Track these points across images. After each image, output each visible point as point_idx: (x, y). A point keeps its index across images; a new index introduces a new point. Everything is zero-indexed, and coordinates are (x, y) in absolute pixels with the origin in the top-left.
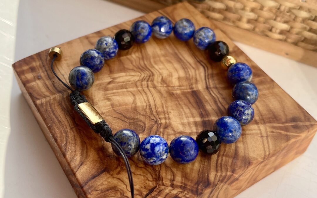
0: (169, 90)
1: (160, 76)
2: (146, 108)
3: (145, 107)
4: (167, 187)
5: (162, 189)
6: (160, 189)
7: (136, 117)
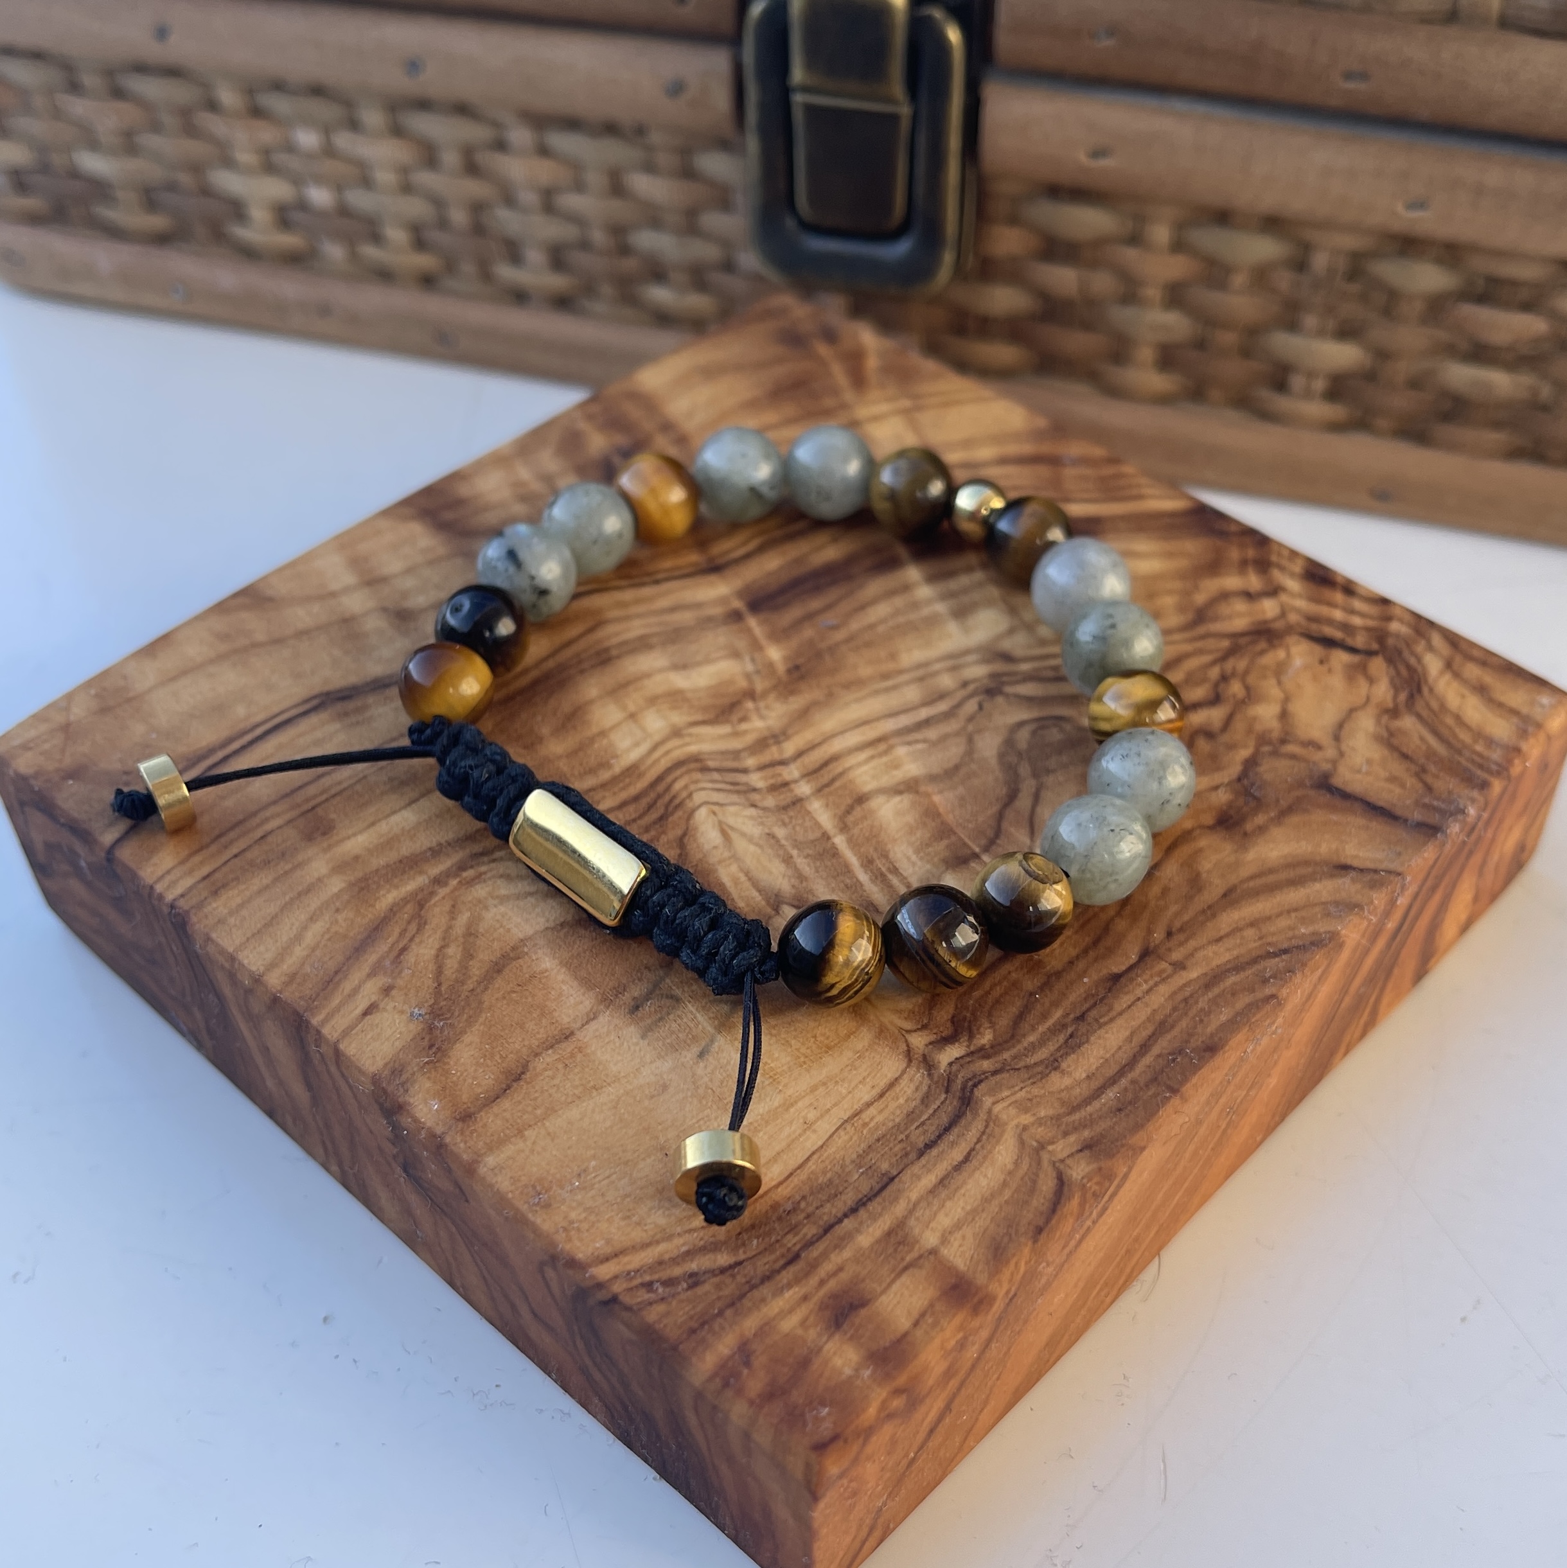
0: (774, 687)
1: (690, 735)
2: (925, 741)
3: (920, 746)
7: (994, 762)
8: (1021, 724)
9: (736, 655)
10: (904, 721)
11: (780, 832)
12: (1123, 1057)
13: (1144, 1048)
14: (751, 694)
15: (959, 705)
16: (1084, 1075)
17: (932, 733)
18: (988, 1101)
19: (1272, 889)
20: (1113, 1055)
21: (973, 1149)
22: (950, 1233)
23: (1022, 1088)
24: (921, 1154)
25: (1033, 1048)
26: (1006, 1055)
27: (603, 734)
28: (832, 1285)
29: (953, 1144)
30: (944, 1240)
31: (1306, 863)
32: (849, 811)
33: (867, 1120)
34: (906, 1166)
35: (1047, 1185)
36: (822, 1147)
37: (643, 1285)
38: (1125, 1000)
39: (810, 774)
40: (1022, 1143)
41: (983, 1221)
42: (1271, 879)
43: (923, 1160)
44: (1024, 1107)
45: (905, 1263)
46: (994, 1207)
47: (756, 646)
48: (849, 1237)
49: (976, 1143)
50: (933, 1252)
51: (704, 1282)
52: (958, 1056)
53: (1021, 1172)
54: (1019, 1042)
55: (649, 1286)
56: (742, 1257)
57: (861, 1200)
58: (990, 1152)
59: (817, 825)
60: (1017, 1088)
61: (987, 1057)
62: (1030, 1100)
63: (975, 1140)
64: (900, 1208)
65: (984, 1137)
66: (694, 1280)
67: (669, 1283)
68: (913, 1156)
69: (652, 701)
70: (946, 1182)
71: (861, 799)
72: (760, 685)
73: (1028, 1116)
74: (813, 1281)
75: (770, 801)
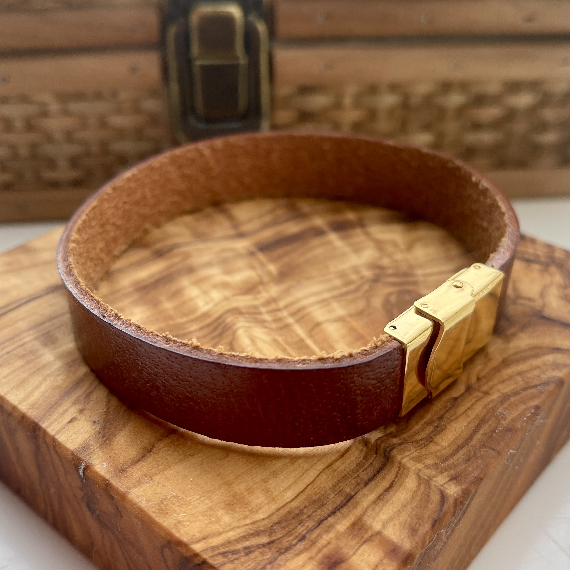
0: (273, 280)
3: (344, 303)
8: (391, 293)
9: (252, 267)
10: (335, 293)
11: (280, 339)
12: (465, 435)
13: (475, 431)
14: (261, 283)
15: (360, 286)
16: (447, 444)
18: (399, 457)
19: (525, 359)
20: (460, 435)
21: (394, 481)
22: (387, 523)
23: (415, 451)
24: (366, 484)
25: (418, 432)
26: (405, 436)
27: (191, 299)
28: (325, 551)
29: (383, 478)
30: (384, 527)
31: (539, 347)
32: (313, 329)
33: (336, 468)
34: (359, 490)
35: (435, 498)
36: (313, 481)
37: (220, 554)
38: (462, 409)
39: (292, 314)
40: (419, 477)
41: (404, 517)
42: (524, 355)
43: (368, 487)
44: (418, 460)
45: (364, 539)
46: (409, 509)
47: (262, 265)
48: (331, 527)
49: (395, 478)
50: (379, 533)
51: (253, 552)
52: (380, 436)
53: (421, 491)
54: (411, 429)
55: (224, 554)
56: (274, 538)
57: (336, 507)
58: (404, 482)
59: (297, 335)
60: (412, 451)
61: (395, 437)
62: (421, 457)
63: (394, 476)
64: (358, 511)
65: (399, 475)
66: (248, 551)
67: (234, 552)
68: (362, 485)
69: (215, 286)
70: (382, 498)
71: (318, 325)
72: (266, 279)
73: (420, 464)
74: (314, 550)
75: (274, 326)
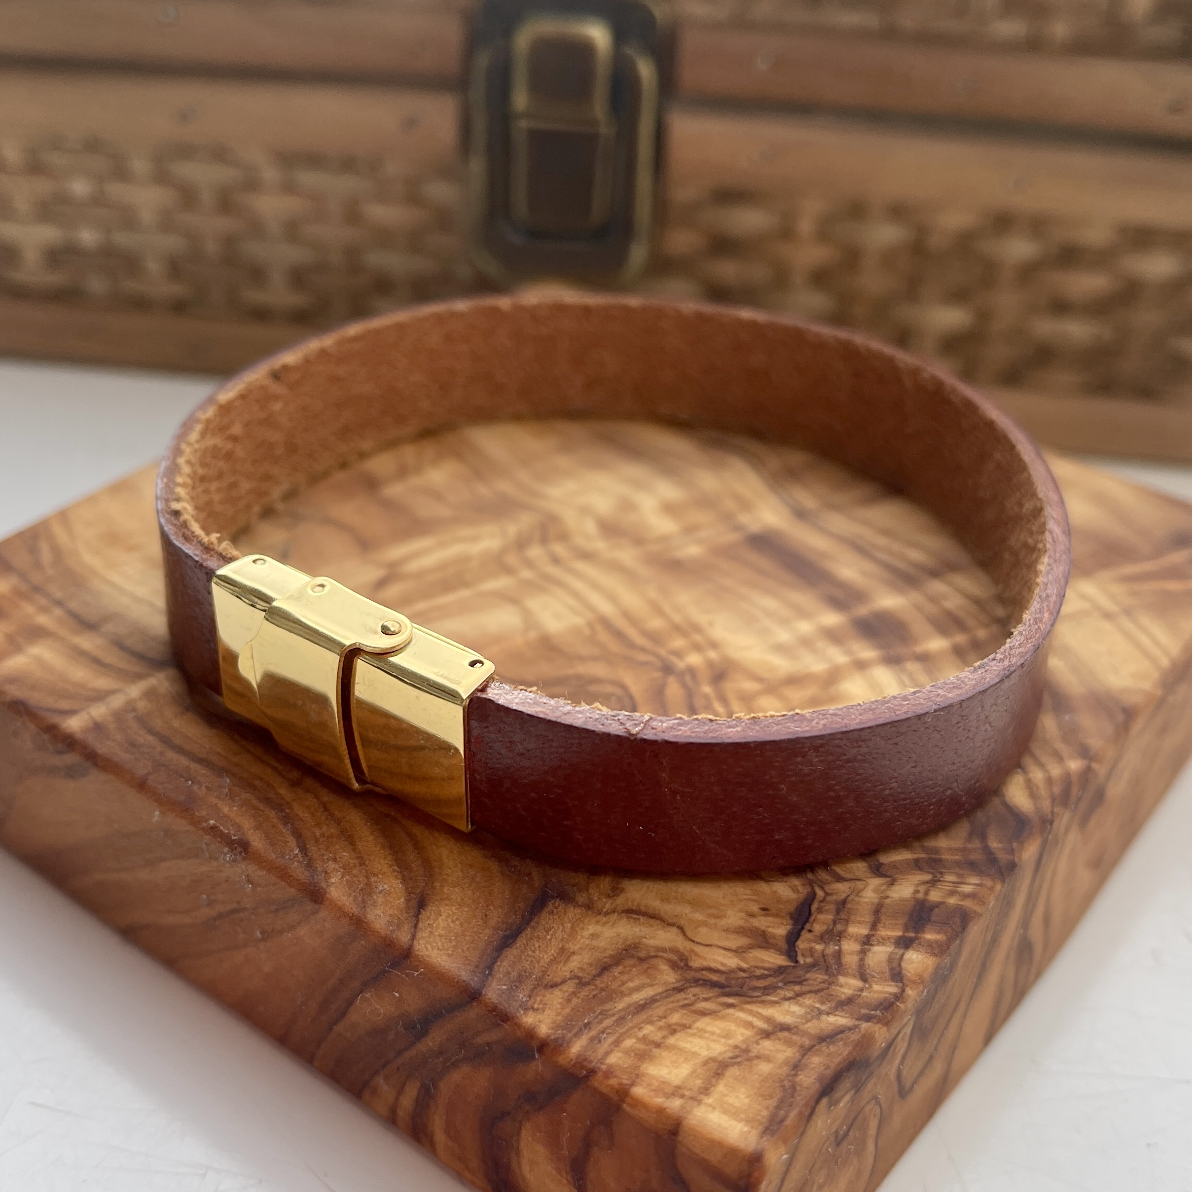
0: (653, 553)
1: (585, 518)
2: (594, 634)
4: (858, 883)
5: (843, 896)
6: (834, 897)
7: (571, 672)
8: (624, 687)
15: (643, 650)
17: (604, 636)
18: (159, 675)
21: (111, 667)
30: (30, 656)
35: (63, 705)
40: (111, 692)
41: (41, 673)
44: (150, 694)
45: (15, 636)
46: (53, 679)
53: (83, 692)
62: (156, 697)
